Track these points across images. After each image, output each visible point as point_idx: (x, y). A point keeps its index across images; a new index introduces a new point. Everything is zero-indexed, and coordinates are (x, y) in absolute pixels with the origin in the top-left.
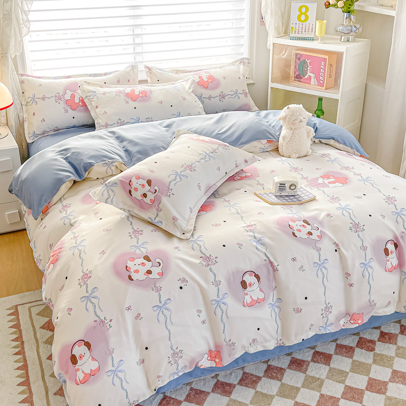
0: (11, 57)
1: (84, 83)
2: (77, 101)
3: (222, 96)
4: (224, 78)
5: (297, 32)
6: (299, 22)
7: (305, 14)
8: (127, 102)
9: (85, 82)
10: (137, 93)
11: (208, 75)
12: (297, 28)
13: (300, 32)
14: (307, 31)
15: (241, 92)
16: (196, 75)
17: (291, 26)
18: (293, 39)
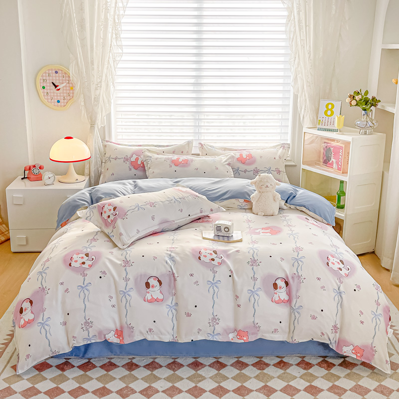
0: (98, 127)
1: (146, 150)
2: (139, 162)
4: (261, 157)
5: (323, 124)
6: (327, 117)
7: (331, 110)
8: (171, 166)
9: (148, 150)
10: (180, 160)
12: (324, 121)
13: (326, 125)
14: (332, 124)
15: (275, 170)
16: (238, 153)
17: (319, 119)
18: (320, 130)
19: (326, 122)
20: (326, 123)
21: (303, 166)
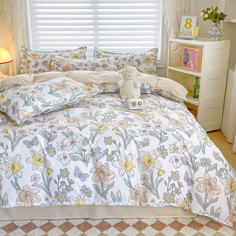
12: (184, 32)
14: (190, 34)
17: (181, 30)
18: (181, 39)
19: (186, 33)
20: (186, 34)
21: (169, 67)
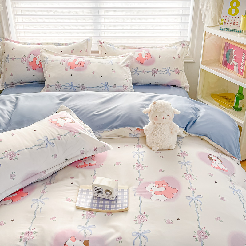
1: (44, 51)
3: (155, 72)
4: (160, 57)
5: (226, 24)
6: (230, 15)
7: (236, 8)
9: (45, 49)
11: (147, 52)
12: (227, 20)
13: (229, 24)
14: (236, 23)
15: (173, 70)
16: (137, 51)
17: (222, 18)
18: (222, 30)
19: (230, 21)
20: (230, 23)
21: (202, 66)
